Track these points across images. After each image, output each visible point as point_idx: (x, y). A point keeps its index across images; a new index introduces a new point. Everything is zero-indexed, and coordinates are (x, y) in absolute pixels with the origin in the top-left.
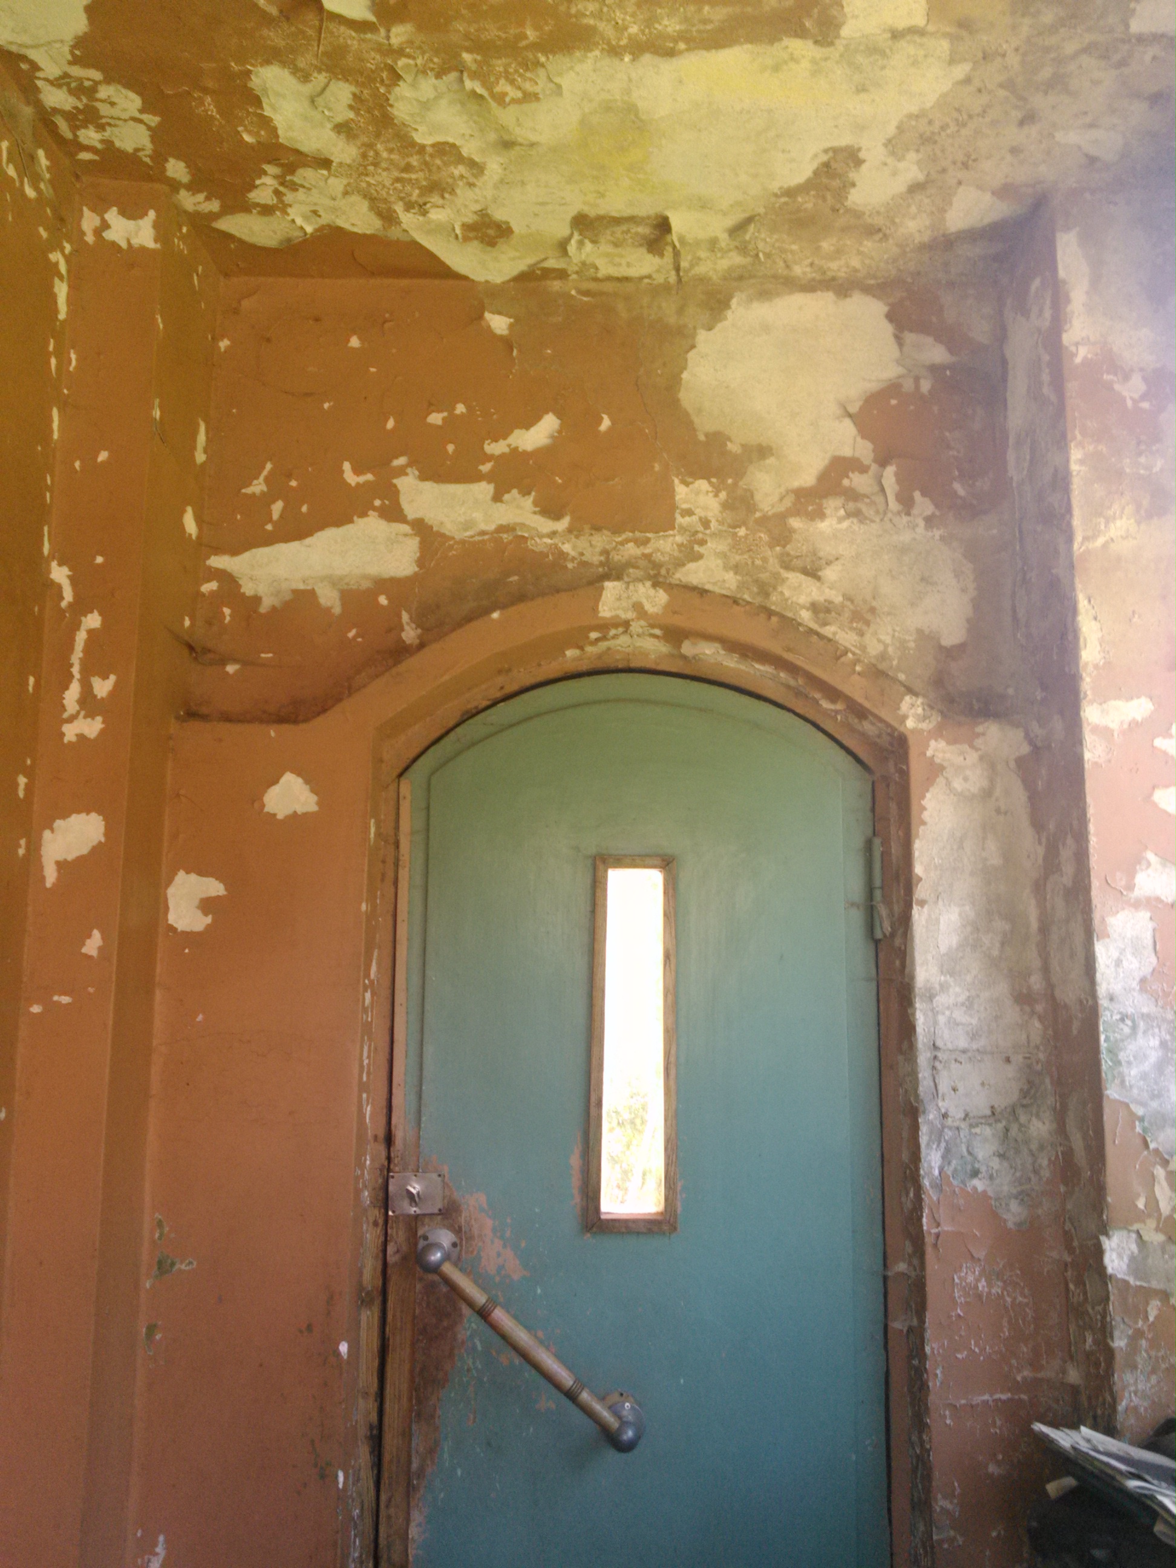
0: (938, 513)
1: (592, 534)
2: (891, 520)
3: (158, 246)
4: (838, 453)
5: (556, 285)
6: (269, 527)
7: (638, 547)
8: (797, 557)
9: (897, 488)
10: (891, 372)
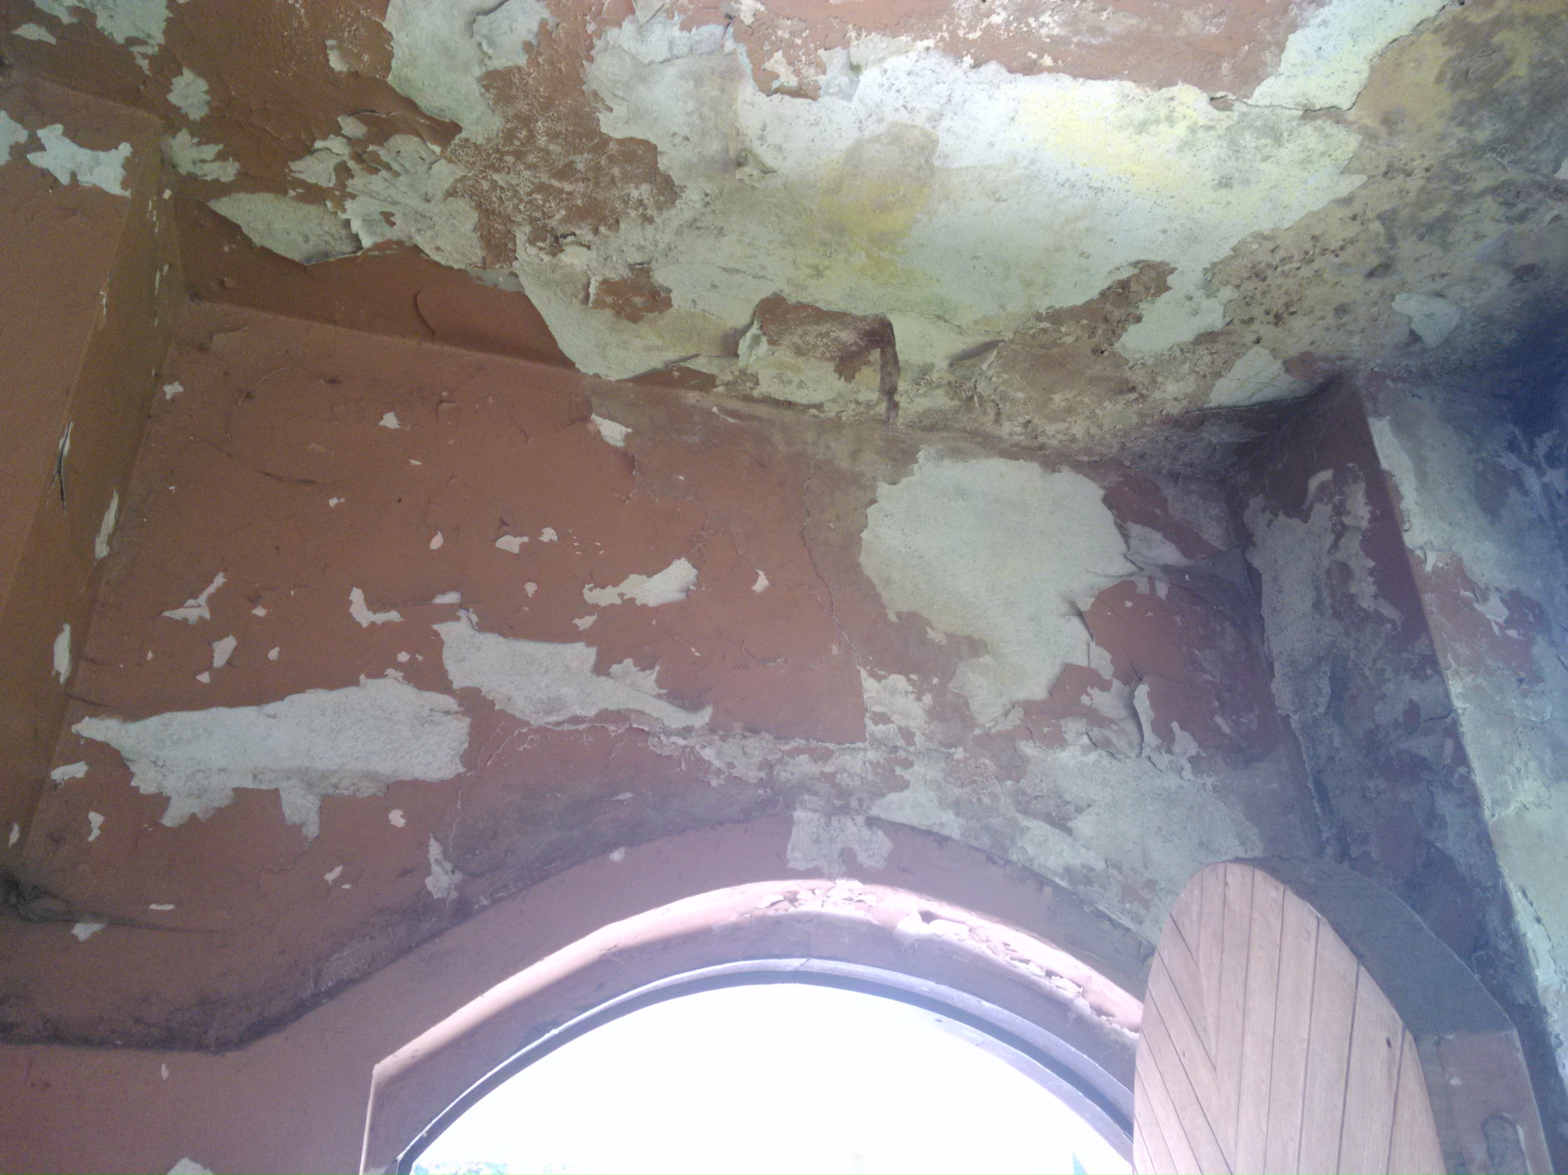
0: (1204, 754)
1: (744, 737)
2: (1149, 758)
3: (127, 194)
4: (1070, 661)
5: (692, 397)
6: (204, 678)
7: (815, 762)
8: (1037, 797)
9: (1152, 714)
10: (1120, 568)
